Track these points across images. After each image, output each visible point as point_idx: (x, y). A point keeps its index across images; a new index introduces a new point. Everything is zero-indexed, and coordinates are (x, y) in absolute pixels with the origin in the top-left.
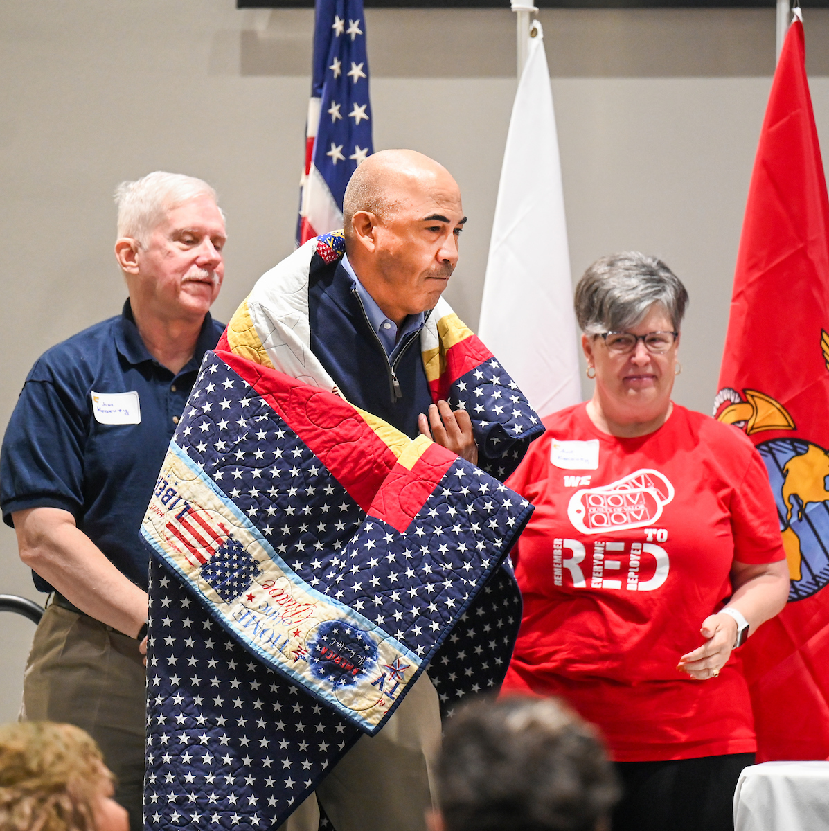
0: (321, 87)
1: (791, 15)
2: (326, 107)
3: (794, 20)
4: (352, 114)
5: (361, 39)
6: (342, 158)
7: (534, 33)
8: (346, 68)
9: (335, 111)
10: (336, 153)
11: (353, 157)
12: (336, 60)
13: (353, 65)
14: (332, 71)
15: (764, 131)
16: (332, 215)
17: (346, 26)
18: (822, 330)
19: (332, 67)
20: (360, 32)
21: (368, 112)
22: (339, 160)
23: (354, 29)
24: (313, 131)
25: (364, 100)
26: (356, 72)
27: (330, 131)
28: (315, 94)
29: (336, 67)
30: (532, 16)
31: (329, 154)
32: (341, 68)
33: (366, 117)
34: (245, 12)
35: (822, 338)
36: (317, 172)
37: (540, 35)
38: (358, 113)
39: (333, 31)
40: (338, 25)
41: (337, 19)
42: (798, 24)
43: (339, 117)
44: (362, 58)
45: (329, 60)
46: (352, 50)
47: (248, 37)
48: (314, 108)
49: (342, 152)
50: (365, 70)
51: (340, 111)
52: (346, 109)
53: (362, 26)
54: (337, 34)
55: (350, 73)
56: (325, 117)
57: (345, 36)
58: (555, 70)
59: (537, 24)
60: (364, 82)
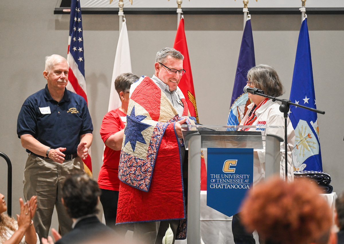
0: (71, 33)
1: (181, 17)
2: (72, 38)
3: (182, 18)
4: (78, 40)
5: (81, 22)
6: (76, 50)
7: (124, 21)
8: (77, 29)
9: (74, 39)
10: (75, 49)
11: (79, 50)
12: (75, 27)
13: (79, 28)
14: (74, 30)
15: (175, 44)
16: (74, 63)
17: (77, 19)
18: (188, 91)
19: (74, 29)
20: (80, 21)
21: (82, 39)
22: (75, 50)
23: (79, 20)
24: (69, 43)
25: (81, 36)
26: (80, 30)
27: (73, 44)
28: (70, 35)
29: (75, 29)
30: (123, 17)
31: (73, 49)
32: (76, 29)
33: (82, 40)
34: (56, 15)
35: (188, 92)
36: (70, 53)
37: (125, 21)
38: (80, 39)
40: (75, 19)
41: (75, 18)
42: (183, 19)
43: (76, 40)
44: (81, 27)
45: (73, 27)
46: (79, 25)
47: (57, 21)
48: (70, 38)
49: (76, 48)
50: (82, 29)
51: (76, 39)
52: (77, 39)
53: (81, 19)
54: (75, 21)
55: (78, 30)
56: (72, 40)
57: (77, 21)
58: (128, 29)
59: (125, 19)
60: (81, 32)
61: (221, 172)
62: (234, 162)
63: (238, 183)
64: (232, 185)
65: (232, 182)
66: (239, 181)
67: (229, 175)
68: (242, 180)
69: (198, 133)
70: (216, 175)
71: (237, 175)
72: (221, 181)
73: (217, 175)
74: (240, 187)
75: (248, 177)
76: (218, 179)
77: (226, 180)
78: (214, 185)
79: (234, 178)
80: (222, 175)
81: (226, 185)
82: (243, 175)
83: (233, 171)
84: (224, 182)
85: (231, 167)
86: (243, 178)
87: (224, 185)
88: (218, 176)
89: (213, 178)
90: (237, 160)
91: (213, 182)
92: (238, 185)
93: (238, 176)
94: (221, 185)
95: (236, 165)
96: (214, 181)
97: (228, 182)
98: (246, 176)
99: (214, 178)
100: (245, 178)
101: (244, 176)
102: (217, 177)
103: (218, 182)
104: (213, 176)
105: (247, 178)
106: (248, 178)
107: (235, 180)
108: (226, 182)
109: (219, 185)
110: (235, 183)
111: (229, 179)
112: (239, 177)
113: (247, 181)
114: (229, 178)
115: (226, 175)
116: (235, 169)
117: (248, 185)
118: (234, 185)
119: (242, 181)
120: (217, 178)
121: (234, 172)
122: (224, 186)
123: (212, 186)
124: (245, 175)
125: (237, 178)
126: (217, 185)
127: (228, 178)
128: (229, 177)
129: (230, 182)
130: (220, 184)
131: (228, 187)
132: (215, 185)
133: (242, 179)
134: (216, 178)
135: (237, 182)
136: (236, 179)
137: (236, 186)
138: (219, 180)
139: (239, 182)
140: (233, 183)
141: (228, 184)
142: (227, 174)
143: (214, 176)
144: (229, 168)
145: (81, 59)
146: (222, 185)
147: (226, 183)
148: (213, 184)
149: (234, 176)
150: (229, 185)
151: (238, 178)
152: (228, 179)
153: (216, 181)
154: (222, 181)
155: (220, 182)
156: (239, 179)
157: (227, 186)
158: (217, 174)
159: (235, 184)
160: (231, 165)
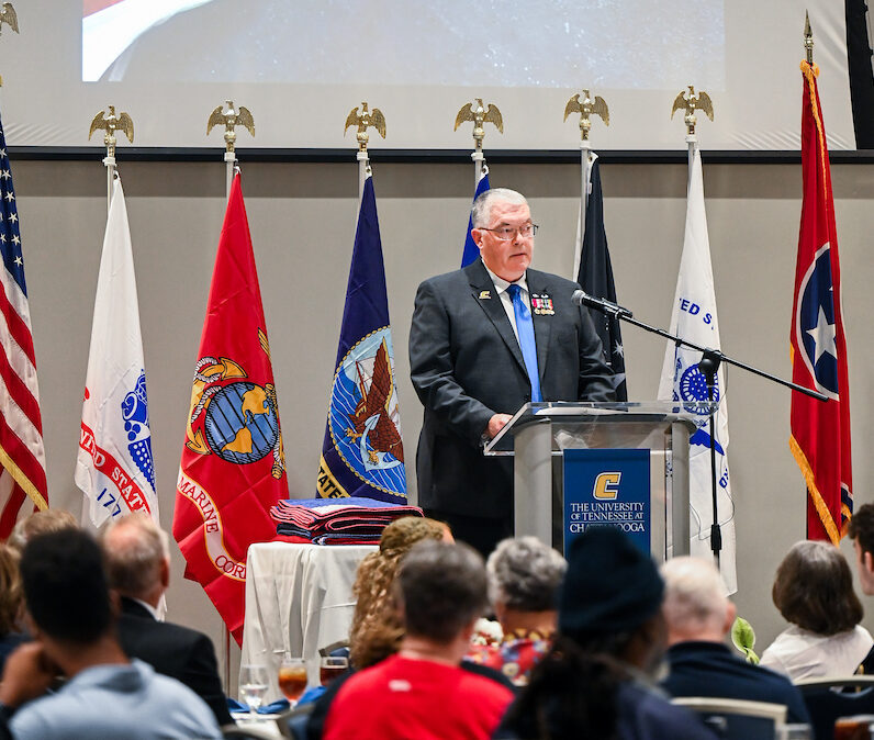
1: (235, 170)
3: (236, 173)
4: (9, 218)
6: (7, 240)
10: (3, 238)
11: (13, 240)
13: (8, 193)
18: (259, 328)
20: (10, 176)
21: (18, 217)
22: (4, 242)
23: (6, 174)
25: (15, 211)
26: (10, 196)
33: (16, 220)
35: (259, 332)
38: (13, 218)
42: (238, 175)
43: (4, 219)
44: (11, 189)
49: (6, 237)
50: (14, 195)
52: (6, 216)
53: (10, 173)
55: (7, 197)
60: (14, 202)
61: (589, 498)
62: (615, 478)
65: (612, 517)
66: (624, 516)
67: (606, 504)
68: (629, 513)
70: (580, 505)
71: (620, 504)
73: (582, 505)
74: (627, 527)
75: (641, 507)
76: (585, 514)
77: (601, 514)
78: (579, 525)
79: (615, 510)
80: (592, 504)
82: (631, 504)
83: (613, 495)
84: (598, 519)
85: (609, 487)
86: (631, 509)
88: (585, 507)
89: (576, 512)
90: (620, 473)
91: (576, 521)
92: (623, 524)
93: (622, 505)
95: (618, 484)
96: (577, 516)
97: (604, 520)
98: (638, 506)
99: (578, 510)
100: (636, 509)
101: (633, 506)
102: (584, 509)
103: (585, 519)
104: (576, 507)
105: (639, 510)
106: (641, 509)
107: (618, 515)
108: (601, 518)
110: (618, 520)
111: (606, 512)
112: (625, 507)
113: (640, 515)
115: (599, 505)
116: (617, 491)
117: (641, 524)
119: (629, 516)
121: (615, 498)
123: (576, 528)
124: (636, 504)
125: (621, 510)
127: (603, 510)
128: (605, 509)
129: (608, 518)
132: (581, 526)
133: (630, 511)
134: (580, 512)
135: (620, 517)
136: (618, 512)
138: (588, 516)
139: (624, 519)
140: (613, 520)
142: (601, 502)
143: (578, 507)
144: (606, 491)
145: (18, 261)
148: (576, 524)
149: (615, 507)
151: (623, 511)
152: (604, 512)
153: (581, 518)
154: (594, 518)
156: (624, 513)
158: (584, 503)
160: (609, 484)
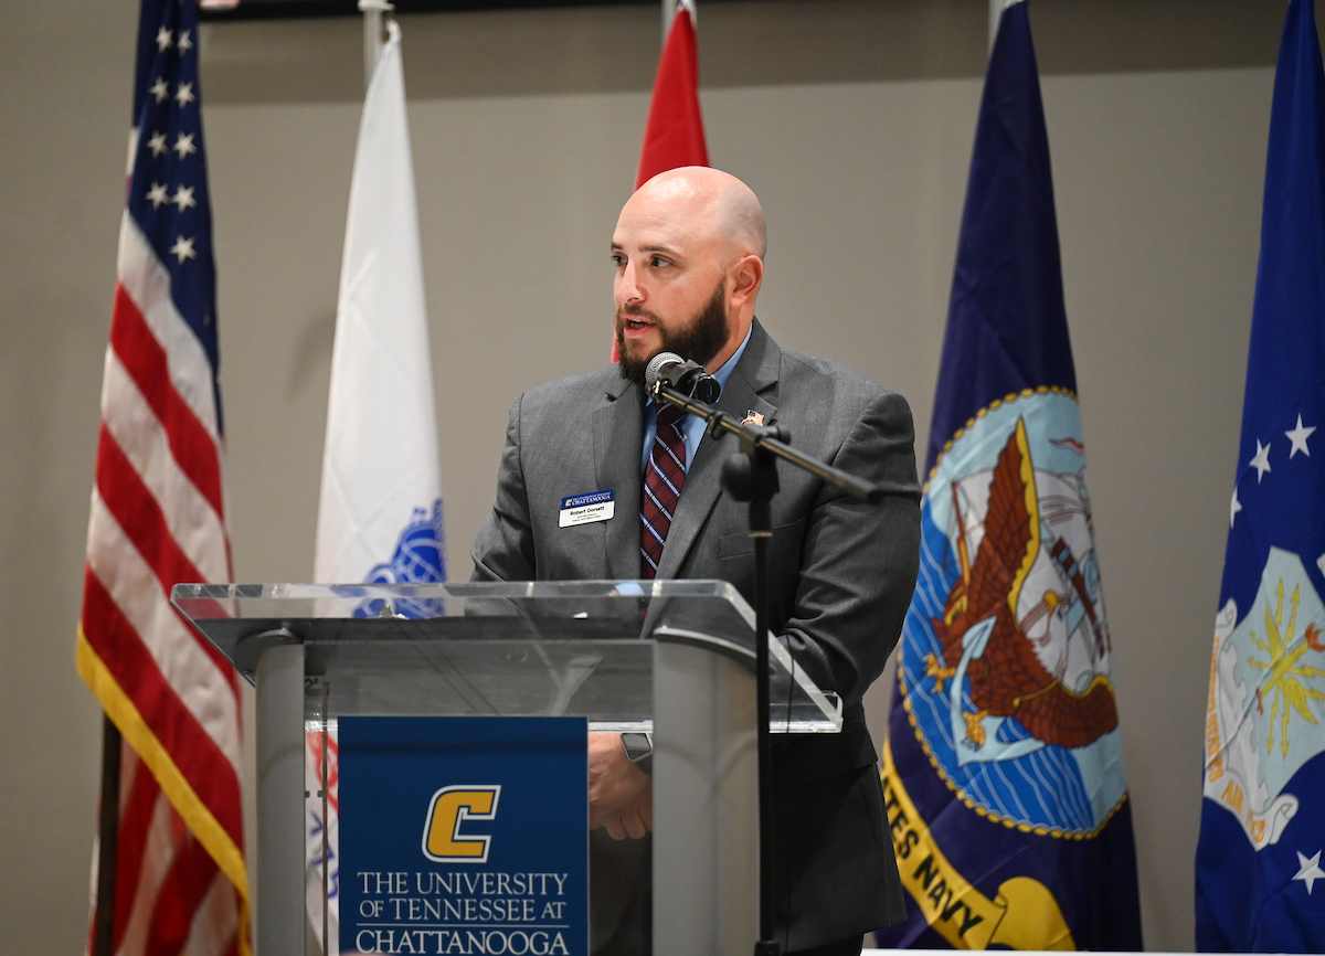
0: (139, 113)
2: (145, 139)
3: (680, 9)
4: (177, 147)
5: (193, 51)
6: (164, 200)
7: (386, 36)
8: (171, 90)
9: (157, 143)
10: (157, 194)
11: (176, 199)
12: (160, 81)
13: (181, 86)
14: (156, 94)
16: (150, 272)
17: (175, 39)
19: (155, 90)
20: (191, 46)
21: (198, 142)
22: (161, 203)
23: (184, 42)
24: (130, 167)
25: (195, 128)
26: (184, 94)
27: (150, 169)
28: (135, 122)
29: (160, 89)
31: (150, 196)
32: (165, 89)
33: (195, 149)
36: (132, 220)
37: (395, 37)
38: (186, 144)
39: (157, 45)
40: (164, 38)
41: (163, 31)
43: (163, 150)
44: (192, 77)
45: (151, 82)
46: (179, 67)
48: (131, 139)
49: (164, 193)
50: (195, 91)
51: (163, 143)
52: (170, 141)
53: (195, 39)
54: (163, 48)
55: (177, 97)
56: (144, 151)
57: (174, 47)
59: (393, 28)
60: (195, 106)
61: (414, 861)
62: (484, 800)
63: (506, 921)
64: (471, 937)
65: (471, 914)
66: (510, 910)
67: (458, 875)
68: (525, 902)
69: (283, 632)
70: (384, 877)
71: (499, 875)
72: (411, 909)
73: (390, 875)
74: (518, 943)
75: (560, 884)
76: (398, 901)
77: (443, 904)
78: (379, 933)
79: (485, 892)
80: (419, 875)
81: (440, 933)
82: (531, 876)
83: (478, 849)
84: (432, 919)
85: (468, 827)
86: (531, 892)
87: (431, 933)
88: (396, 881)
89: (373, 896)
90: (498, 788)
91: (373, 919)
92: (507, 932)
93: (504, 879)
94: (415, 933)
95: (492, 817)
96: (376, 908)
97: (453, 919)
98: (551, 884)
99: (378, 891)
100: (544, 892)
101: (537, 882)
102: (394, 889)
103: (398, 917)
104: (372, 881)
105: (552, 896)
106: (560, 893)
107: (491, 907)
108: (442, 915)
109: (406, 934)
110: (492, 921)
111: (459, 896)
112: (512, 885)
113: (555, 909)
114: (458, 892)
115: (439, 877)
116: (488, 838)
117: (559, 936)
118: (484, 933)
119: (525, 910)
120: (390, 891)
121: (484, 860)
122: (431, 942)
123: (370, 942)
124: (544, 876)
125: (500, 892)
126: (391, 933)
127: (450, 890)
128: (454, 889)
129: (463, 915)
130: (410, 930)
131: (452, 944)
132: (385, 936)
133: (526, 896)
134: (385, 896)
135: (499, 914)
136: (493, 898)
137: (497, 943)
138: (405, 907)
139: (510, 918)
140: (479, 921)
141: (452, 931)
142: (444, 869)
143: (379, 882)
144: (457, 837)
145: (183, 248)
146: (422, 933)
147: (442, 921)
148: (373, 929)
149: (485, 883)
150: (456, 935)
151: (506, 896)
152: (453, 898)
153: (388, 914)
154: (422, 912)
155: (411, 917)
156: (510, 902)
157: (446, 940)
158: (394, 871)
159: (488, 930)
160: (466, 817)
